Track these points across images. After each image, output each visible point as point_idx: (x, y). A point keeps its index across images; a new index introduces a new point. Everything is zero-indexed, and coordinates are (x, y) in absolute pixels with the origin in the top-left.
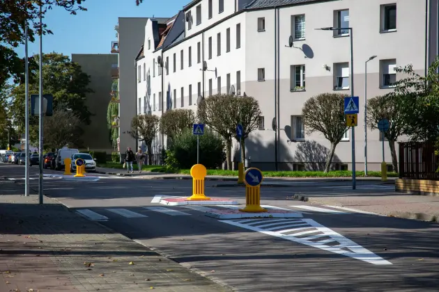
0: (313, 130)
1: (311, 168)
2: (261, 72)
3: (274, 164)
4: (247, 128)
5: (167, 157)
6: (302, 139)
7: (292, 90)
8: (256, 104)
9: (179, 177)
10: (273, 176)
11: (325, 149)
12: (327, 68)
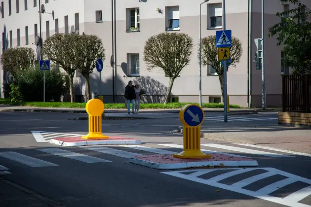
0: (153, 66)
1: (146, 100)
2: (99, 14)
3: (112, 97)
4: (92, 64)
5: (11, 91)
6: (137, 75)
7: (128, 31)
8: (100, 43)
9: (30, 110)
10: (118, 108)
11: (159, 83)
12: (160, 11)
